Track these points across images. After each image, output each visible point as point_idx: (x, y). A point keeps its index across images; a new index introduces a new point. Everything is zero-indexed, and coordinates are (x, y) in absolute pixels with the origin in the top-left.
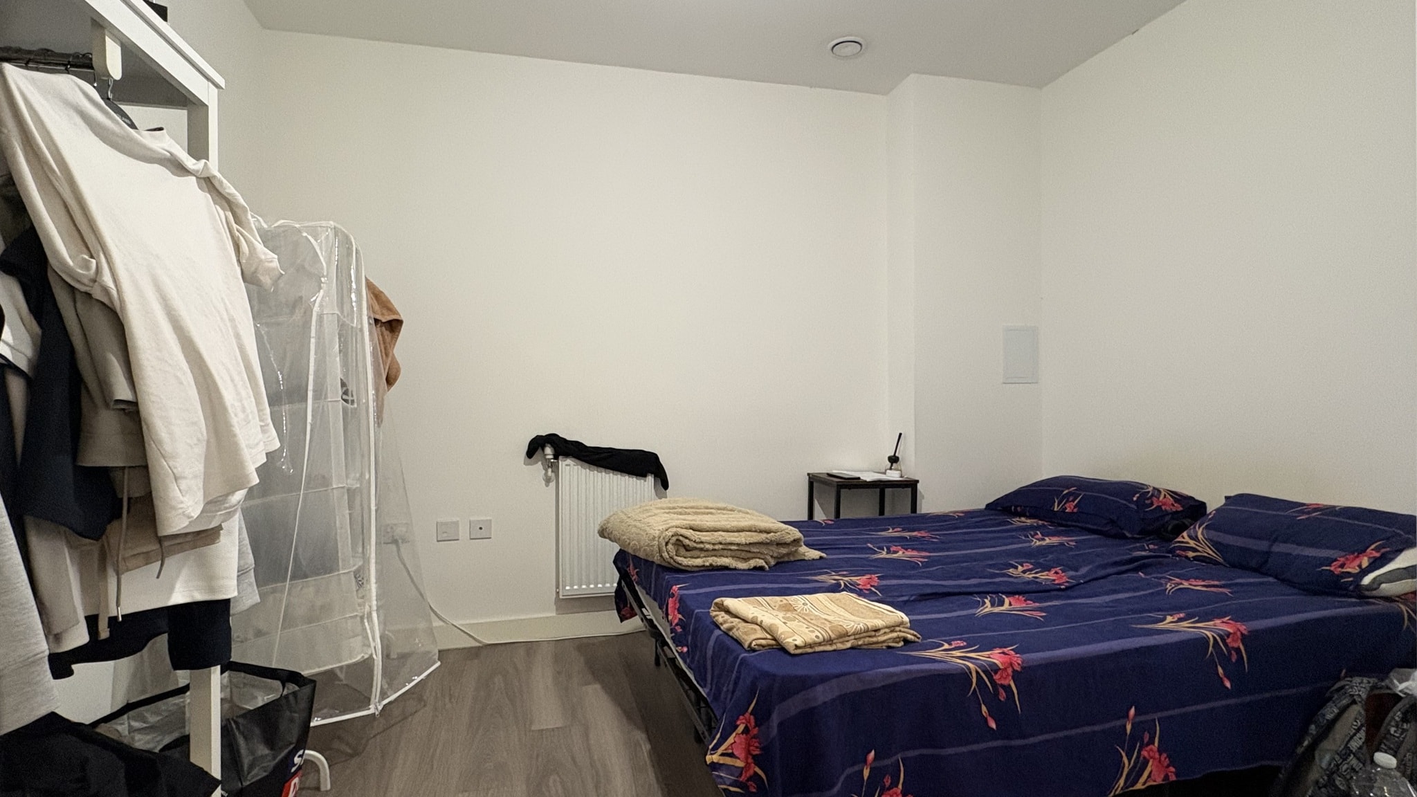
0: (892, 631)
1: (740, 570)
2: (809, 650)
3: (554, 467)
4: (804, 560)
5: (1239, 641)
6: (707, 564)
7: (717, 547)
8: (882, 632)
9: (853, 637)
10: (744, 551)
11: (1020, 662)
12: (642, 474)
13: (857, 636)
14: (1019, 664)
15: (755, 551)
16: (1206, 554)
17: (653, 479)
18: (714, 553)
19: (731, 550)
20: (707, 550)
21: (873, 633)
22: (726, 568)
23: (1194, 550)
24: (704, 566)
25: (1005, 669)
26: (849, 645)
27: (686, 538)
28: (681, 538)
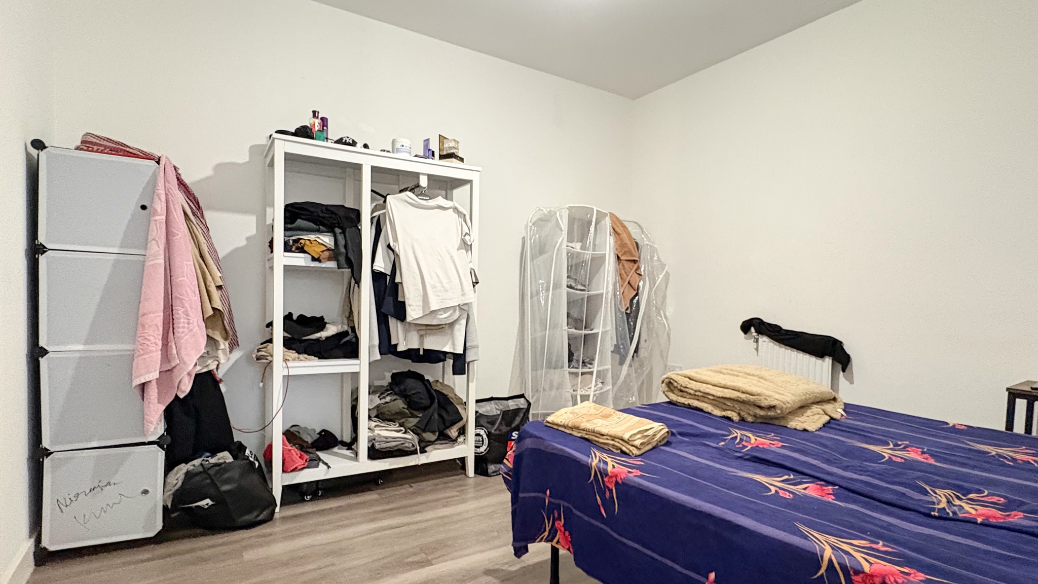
1: (714, 415)
4: (786, 427)
6: (686, 403)
7: (697, 393)
9: (585, 432)
10: (720, 401)
11: (622, 477)
12: (820, 355)
15: (729, 404)
17: (831, 361)
18: (695, 397)
19: (708, 398)
20: (690, 394)
22: (701, 410)
24: (684, 404)
25: (612, 477)
27: (676, 382)
28: (672, 381)
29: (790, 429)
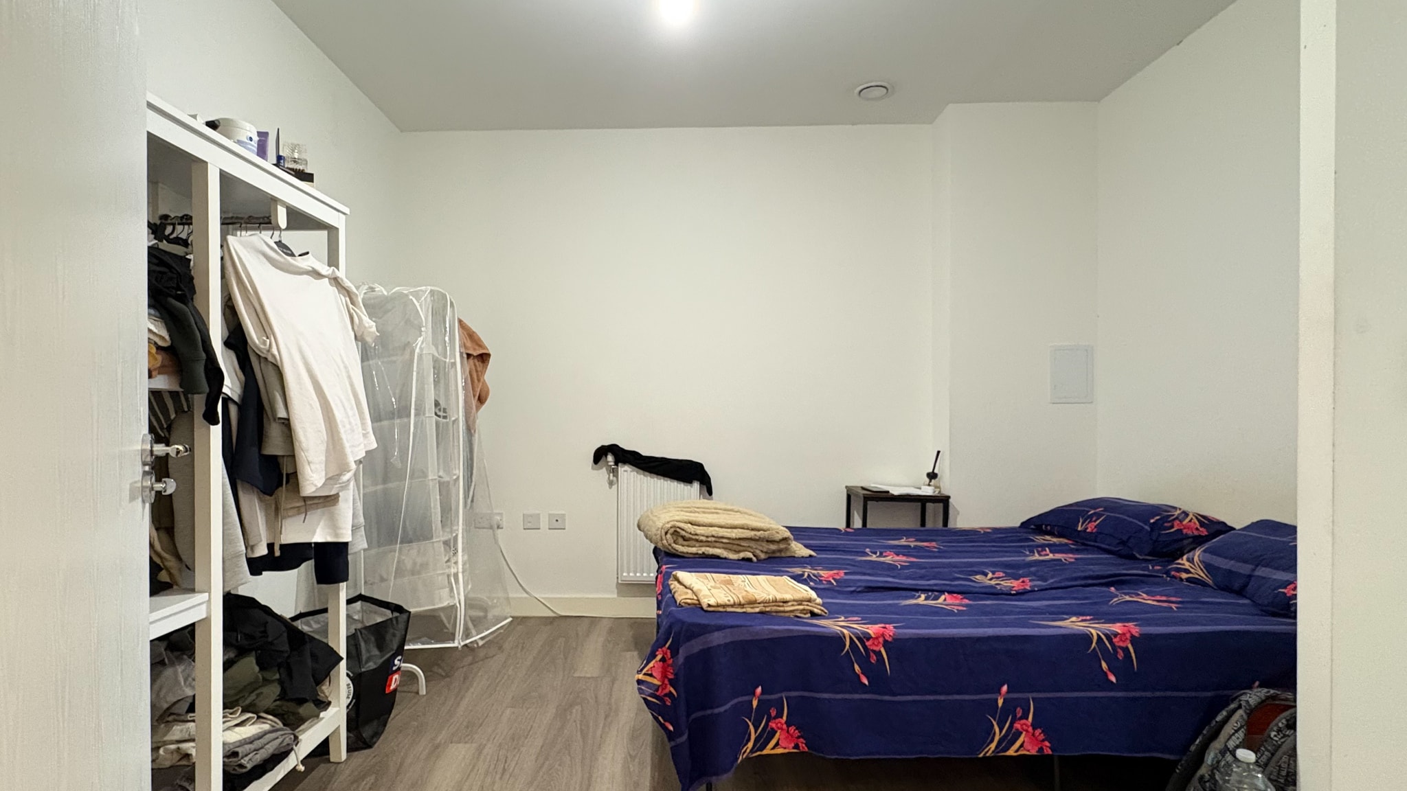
0: (799, 605)
1: (731, 560)
2: (721, 609)
3: (614, 472)
4: (794, 557)
5: (1128, 641)
6: (700, 552)
7: (710, 539)
8: (790, 604)
9: (762, 605)
10: (734, 544)
12: (688, 481)
13: (766, 605)
14: (890, 635)
15: (745, 545)
16: (1197, 576)
17: (699, 486)
18: (708, 544)
19: (722, 542)
20: (701, 541)
21: (781, 604)
22: (718, 557)
23: (1187, 571)
24: (697, 554)
25: (877, 638)
26: (757, 610)
27: (683, 530)
28: (678, 530)
29: (798, 558)
